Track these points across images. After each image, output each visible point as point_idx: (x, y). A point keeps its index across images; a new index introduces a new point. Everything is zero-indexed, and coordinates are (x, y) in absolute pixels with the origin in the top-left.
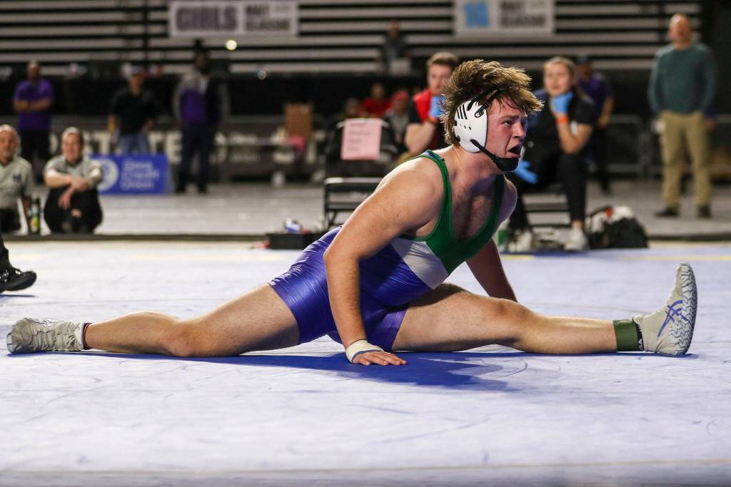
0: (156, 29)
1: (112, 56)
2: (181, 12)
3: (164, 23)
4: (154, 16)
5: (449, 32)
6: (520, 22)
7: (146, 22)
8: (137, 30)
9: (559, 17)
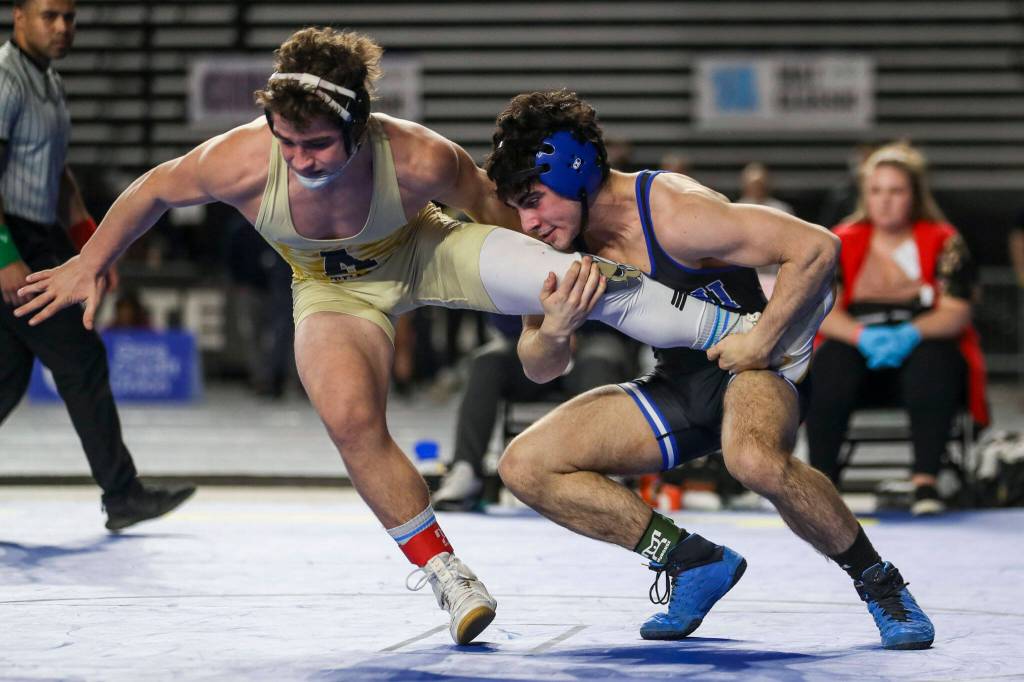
0: (166, 110)
1: (87, 157)
2: (210, 80)
3: (181, 98)
4: (163, 86)
5: (684, 120)
6: (813, 102)
7: (147, 96)
8: (131, 110)
9: (881, 95)
